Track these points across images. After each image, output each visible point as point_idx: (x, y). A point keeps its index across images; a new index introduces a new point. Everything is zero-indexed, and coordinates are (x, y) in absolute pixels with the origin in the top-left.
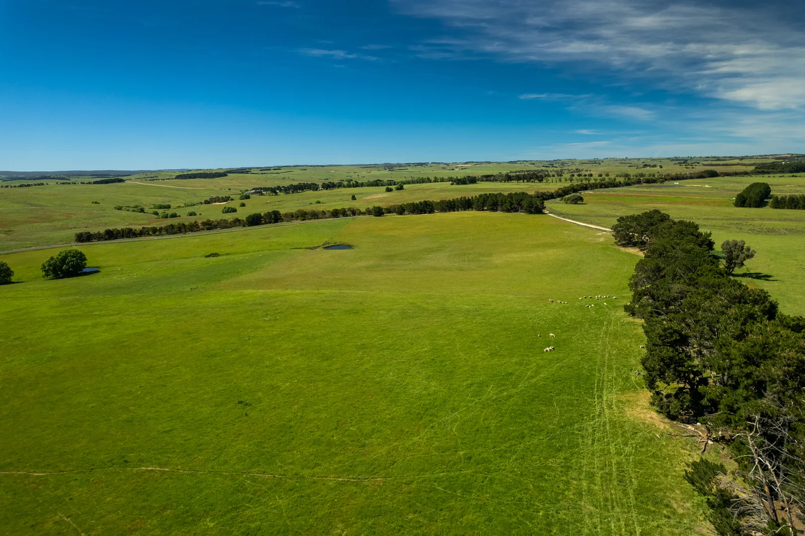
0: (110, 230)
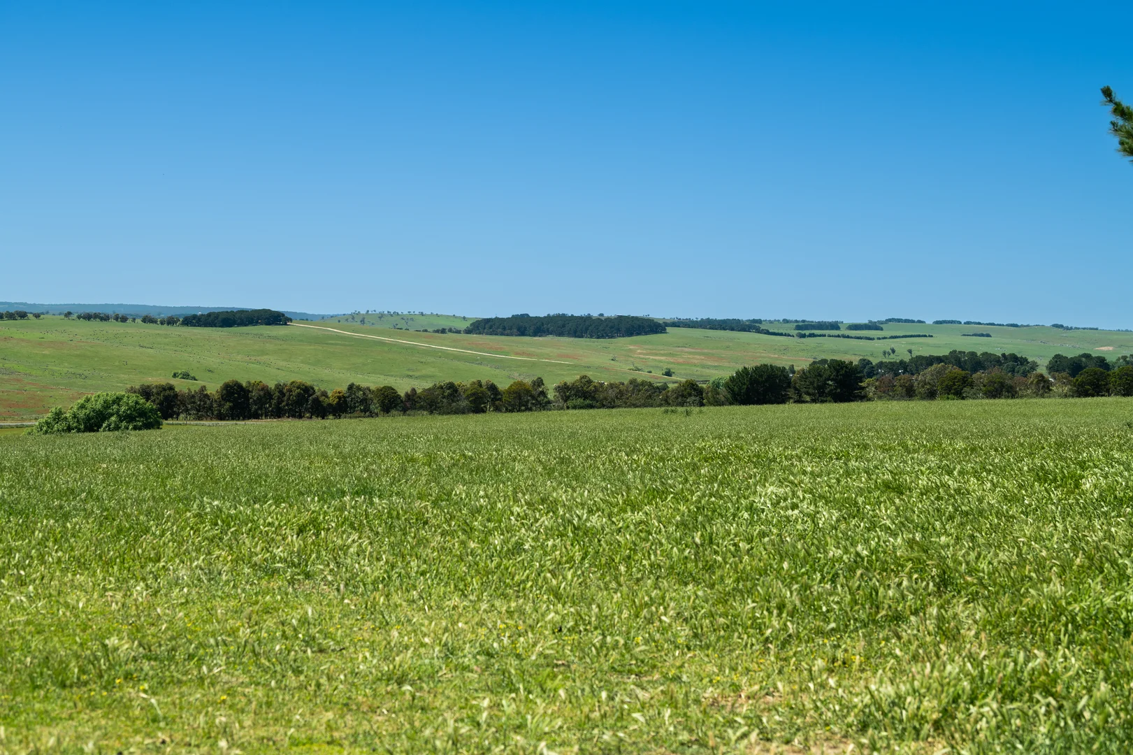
0: (240, 386)
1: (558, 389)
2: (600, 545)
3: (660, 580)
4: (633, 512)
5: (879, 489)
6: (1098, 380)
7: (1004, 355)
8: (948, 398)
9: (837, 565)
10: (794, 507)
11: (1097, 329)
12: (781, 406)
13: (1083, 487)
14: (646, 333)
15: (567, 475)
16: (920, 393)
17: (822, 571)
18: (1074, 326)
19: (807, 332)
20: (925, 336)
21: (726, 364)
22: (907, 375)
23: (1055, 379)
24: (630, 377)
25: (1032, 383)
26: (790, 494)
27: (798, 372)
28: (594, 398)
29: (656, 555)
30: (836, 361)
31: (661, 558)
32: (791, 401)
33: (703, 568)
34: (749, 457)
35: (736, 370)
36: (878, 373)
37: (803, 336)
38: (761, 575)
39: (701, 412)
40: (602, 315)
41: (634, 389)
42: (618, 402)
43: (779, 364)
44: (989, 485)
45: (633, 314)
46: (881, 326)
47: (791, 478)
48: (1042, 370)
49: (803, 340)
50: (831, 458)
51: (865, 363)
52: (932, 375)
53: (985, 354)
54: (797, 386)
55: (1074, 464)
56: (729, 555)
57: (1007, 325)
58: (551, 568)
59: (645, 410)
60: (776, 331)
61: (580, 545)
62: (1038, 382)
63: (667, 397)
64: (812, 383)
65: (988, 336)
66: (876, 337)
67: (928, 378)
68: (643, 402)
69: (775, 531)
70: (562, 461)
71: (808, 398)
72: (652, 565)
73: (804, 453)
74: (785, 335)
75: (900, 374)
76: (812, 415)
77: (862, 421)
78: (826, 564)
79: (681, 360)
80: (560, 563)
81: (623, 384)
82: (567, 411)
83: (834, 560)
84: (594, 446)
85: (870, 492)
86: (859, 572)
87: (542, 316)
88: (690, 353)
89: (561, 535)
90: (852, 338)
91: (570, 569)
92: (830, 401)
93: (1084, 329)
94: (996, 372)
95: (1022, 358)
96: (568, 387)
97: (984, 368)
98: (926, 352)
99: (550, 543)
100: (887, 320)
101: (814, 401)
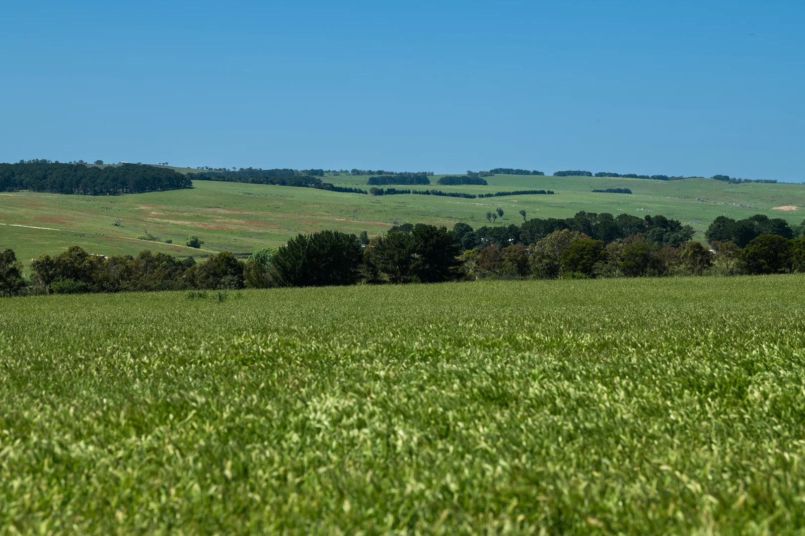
1: (38, 266)
2: (90, 484)
3: (174, 529)
4: (139, 435)
5: (476, 400)
6: (776, 252)
7: (648, 218)
8: (574, 277)
9: (416, 503)
10: (361, 425)
11: (775, 182)
12: (350, 289)
13: (750, 397)
14: (164, 188)
15: (46, 387)
16: (537, 269)
17: (395, 513)
18: (743, 179)
19: (385, 188)
20: (543, 192)
21: (275, 231)
22: (519, 245)
23: (717, 249)
24: (142, 249)
25: (686, 255)
26: (356, 408)
27: (373, 241)
28: (89, 279)
29: (168, 494)
30: (424, 226)
31: (176, 499)
32: (364, 280)
33: (235, 512)
34: (302, 357)
35: (288, 239)
36: (480, 243)
37: (380, 193)
38: (313, 519)
39: (239, 296)
40: (100, 162)
41: (146, 265)
42: (124, 284)
43: (347, 230)
44: (622, 394)
45: (144, 162)
46: (485, 178)
47: (358, 385)
48: (700, 238)
49: (378, 197)
50: (413, 359)
51: (463, 229)
52: (553, 246)
53: (624, 216)
54: (372, 260)
55: (738, 365)
56: (270, 492)
57: (654, 177)
58: (17, 518)
59: (161, 294)
60: (343, 186)
61: (60, 484)
62: (695, 255)
63: (193, 276)
64: (392, 257)
65: (628, 191)
66: (477, 194)
67: (548, 249)
68: (159, 282)
69: (334, 458)
70: (39, 367)
71: (386, 277)
72: (163, 510)
73: (377, 352)
74: (355, 191)
75: (509, 244)
76: (390, 300)
77: (458, 308)
78: (402, 502)
79: (213, 226)
80: (30, 511)
81: (132, 258)
82: (48, 297)
83: (412, 497)
84: (87, 345)
85: (463, 404)
86: (445, 514)
87: (12, 162)
88: (225, 216)
89: (34, 471)
90: (445, 195)
91: (44, 518)
92: (416, 281)
93: (757, 181)
94: (637, 241)
95: (672, 221)
96: (52, 262)
97: (622, 236)
98: (544, 215)
99: (16, 483)
100: (491, 171)
101: (394, 281)
